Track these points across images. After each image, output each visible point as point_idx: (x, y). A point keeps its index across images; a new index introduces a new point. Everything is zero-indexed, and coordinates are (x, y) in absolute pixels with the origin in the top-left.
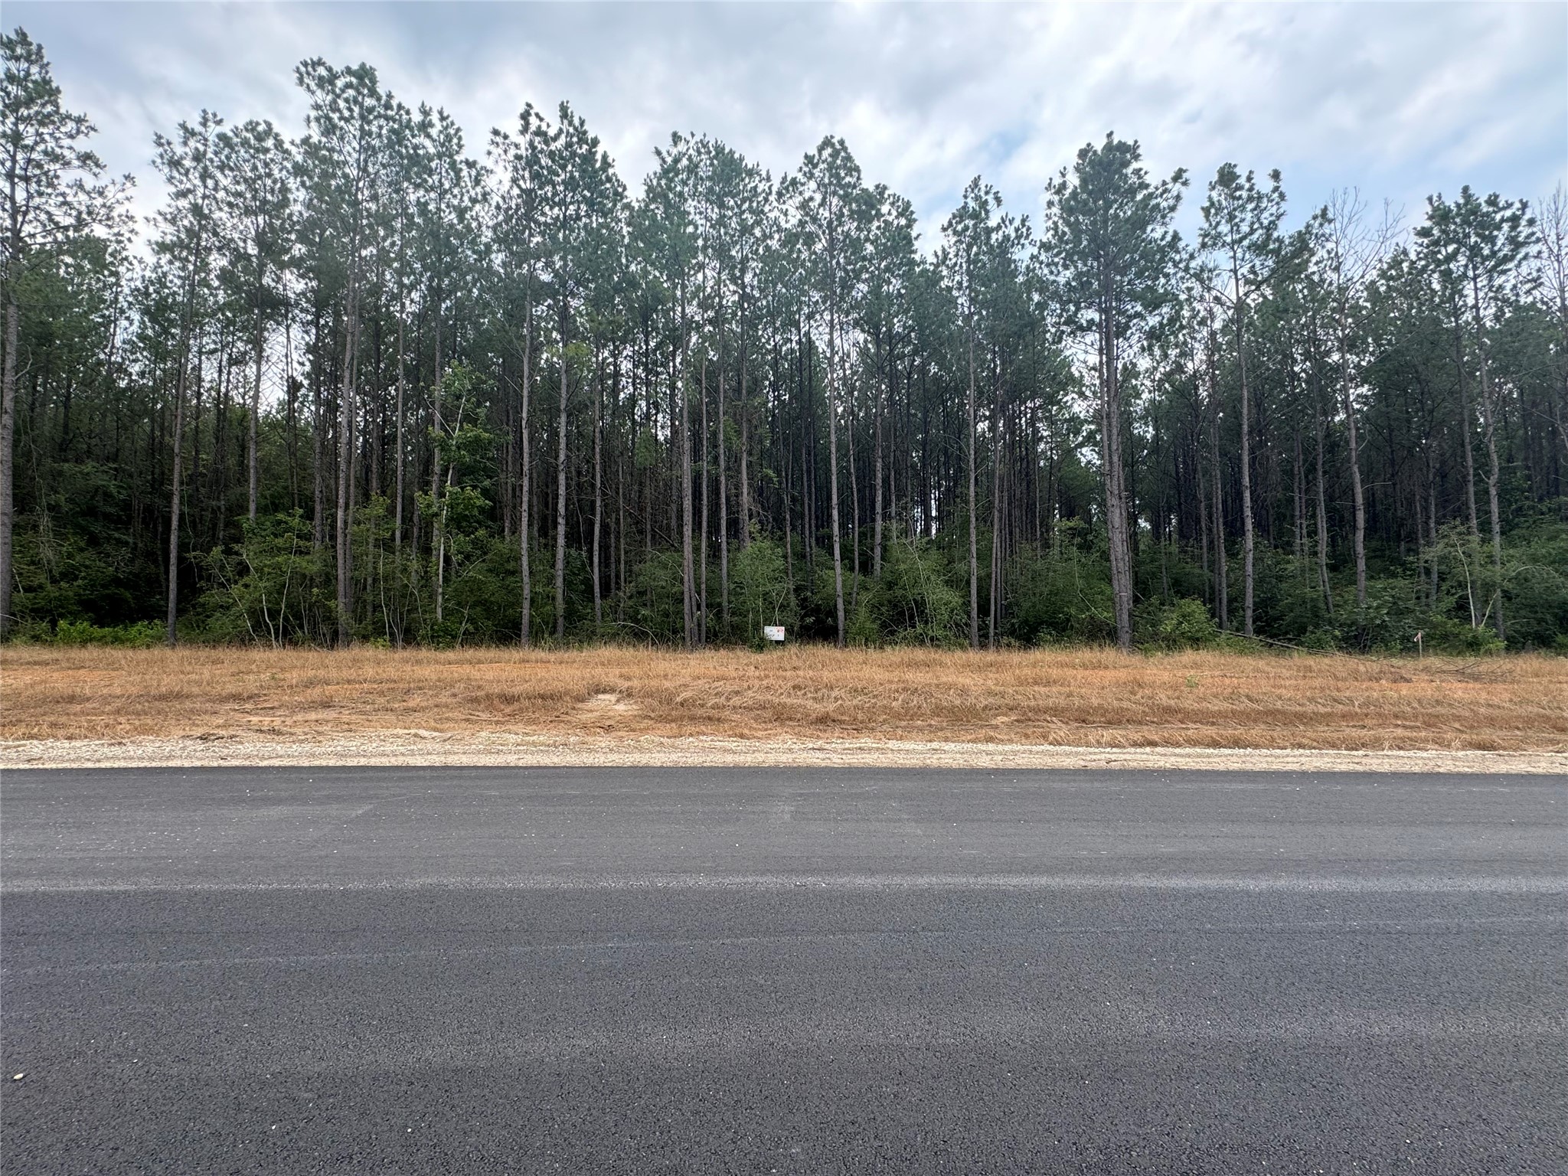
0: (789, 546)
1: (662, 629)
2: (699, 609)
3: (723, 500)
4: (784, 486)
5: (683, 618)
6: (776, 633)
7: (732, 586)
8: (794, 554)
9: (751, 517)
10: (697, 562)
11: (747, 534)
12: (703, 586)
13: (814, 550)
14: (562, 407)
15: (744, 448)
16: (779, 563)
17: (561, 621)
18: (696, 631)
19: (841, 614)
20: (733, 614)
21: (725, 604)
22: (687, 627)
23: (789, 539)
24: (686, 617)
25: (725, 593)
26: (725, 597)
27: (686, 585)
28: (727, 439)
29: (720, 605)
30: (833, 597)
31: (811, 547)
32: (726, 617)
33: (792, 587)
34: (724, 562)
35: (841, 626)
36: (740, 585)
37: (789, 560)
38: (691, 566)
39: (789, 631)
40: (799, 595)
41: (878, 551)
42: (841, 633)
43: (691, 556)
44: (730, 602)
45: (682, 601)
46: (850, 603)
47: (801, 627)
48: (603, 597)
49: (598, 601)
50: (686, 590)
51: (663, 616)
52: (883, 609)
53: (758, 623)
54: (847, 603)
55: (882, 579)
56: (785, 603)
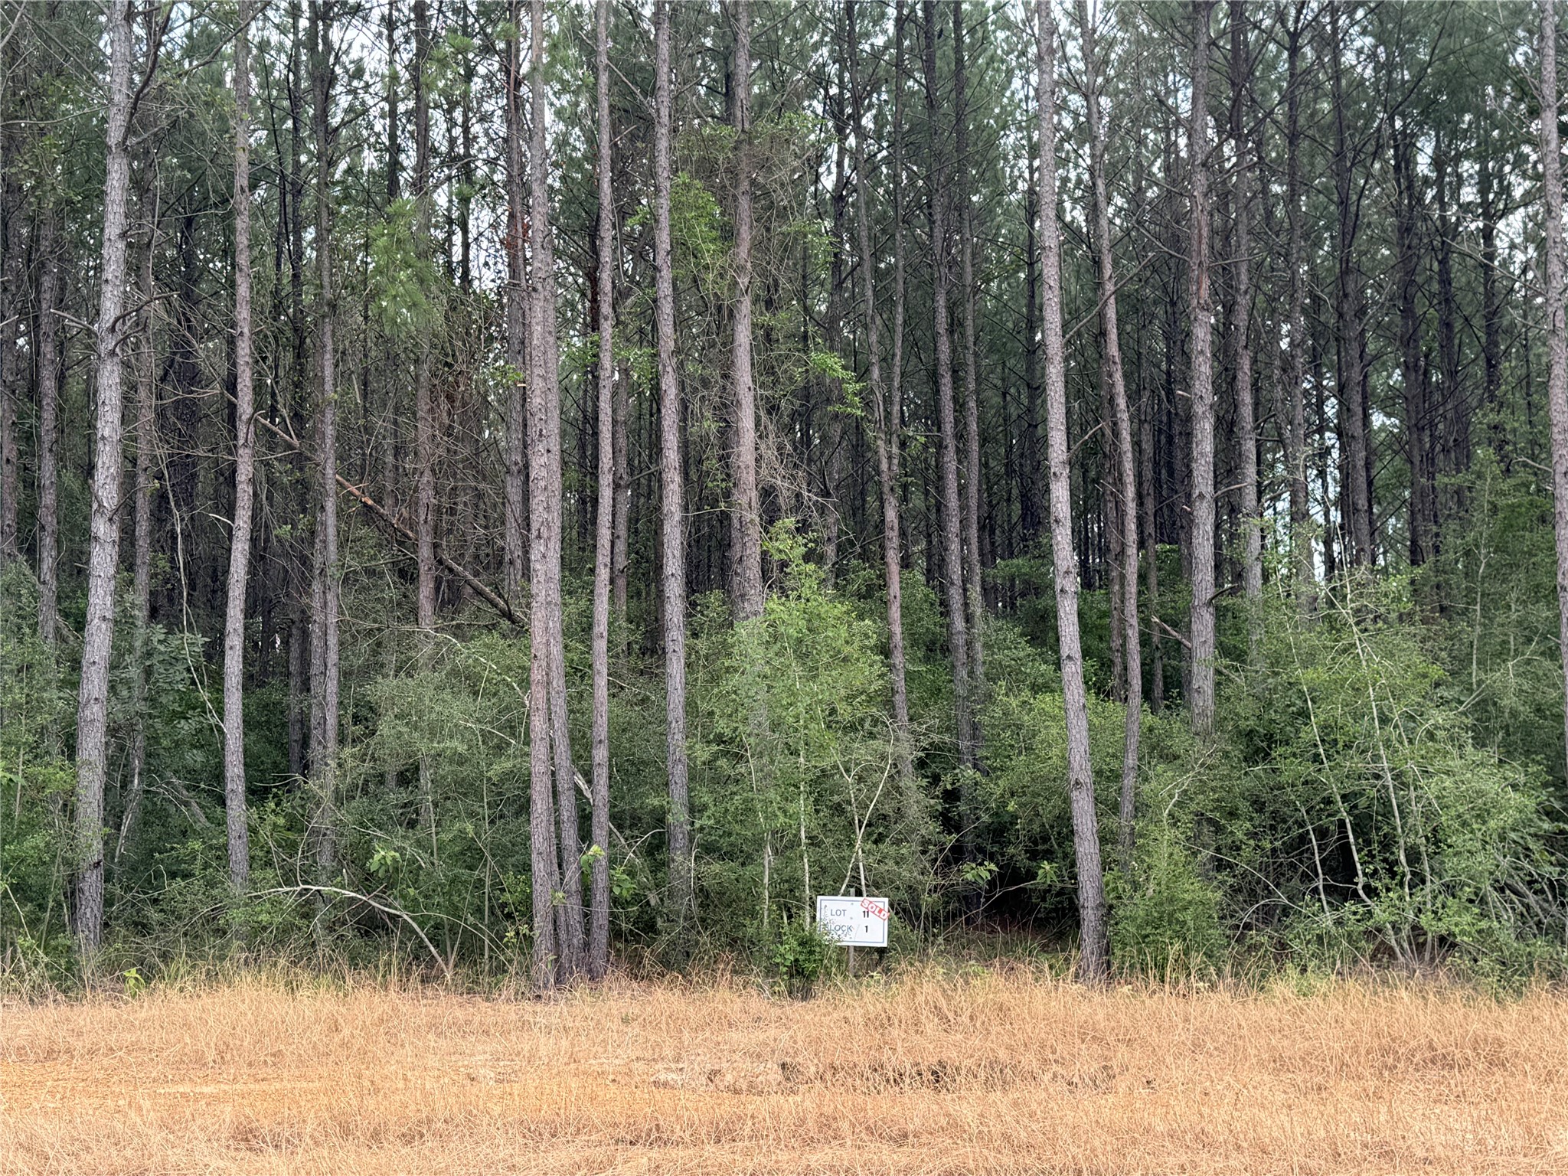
0: (895, 612)
1: (455, 911)
2: (585, 836)
3: (672, 456)
4: (879, 412)
5: (526, 868)
6: (860, 921)
7: (703, 753)
8: (913, 639)
9: (770, 514)
10: (578, 672)
11: (753, 571)
12: (601, 754)
13: (980, 626)
14: (114, 136)
15: (743, 281)
16: (867, 672)
17: (92, 885)
18: (576, 917)
19: (1087, 849)
20: (709, 849)
21: (678, 817)
22: (540, 907)
23: (895, 588)
24: (539, 866)
25: (679, 774)
26: (679, 790)
27: (539, 750)
28: (682, 249)
29: (660, 818)
30: (1058, 788)
31: (968, 618)
32: (683, 862)
33: (908, 751)
34: (676, 667)
35: (1089, 896)
36: (730, 747)
37: (898, 659)
38: (558, 682)
39: (904, 911)
40: (936, 779)
41: (1204, 625)
42: (1090, 916)
43: (556, 650)
44: (695, 810)
45: (524, 807)
46: (1115, 808)
47: (948, 894)
48: (256, 794)
49: (237, 808)
50: (539, 767)
51: (457, 858)
52: (1239, 830)
53: (793, 885)
54: (1107, 807)
55: (1220, 723)
56: (888, 809)
